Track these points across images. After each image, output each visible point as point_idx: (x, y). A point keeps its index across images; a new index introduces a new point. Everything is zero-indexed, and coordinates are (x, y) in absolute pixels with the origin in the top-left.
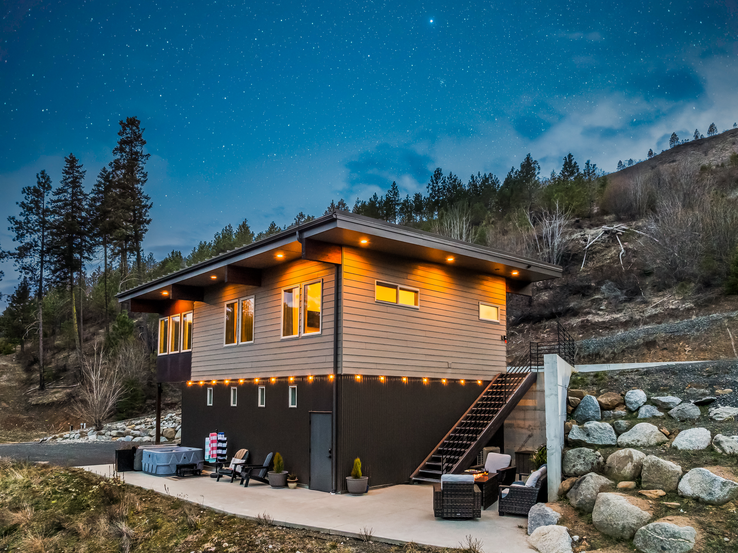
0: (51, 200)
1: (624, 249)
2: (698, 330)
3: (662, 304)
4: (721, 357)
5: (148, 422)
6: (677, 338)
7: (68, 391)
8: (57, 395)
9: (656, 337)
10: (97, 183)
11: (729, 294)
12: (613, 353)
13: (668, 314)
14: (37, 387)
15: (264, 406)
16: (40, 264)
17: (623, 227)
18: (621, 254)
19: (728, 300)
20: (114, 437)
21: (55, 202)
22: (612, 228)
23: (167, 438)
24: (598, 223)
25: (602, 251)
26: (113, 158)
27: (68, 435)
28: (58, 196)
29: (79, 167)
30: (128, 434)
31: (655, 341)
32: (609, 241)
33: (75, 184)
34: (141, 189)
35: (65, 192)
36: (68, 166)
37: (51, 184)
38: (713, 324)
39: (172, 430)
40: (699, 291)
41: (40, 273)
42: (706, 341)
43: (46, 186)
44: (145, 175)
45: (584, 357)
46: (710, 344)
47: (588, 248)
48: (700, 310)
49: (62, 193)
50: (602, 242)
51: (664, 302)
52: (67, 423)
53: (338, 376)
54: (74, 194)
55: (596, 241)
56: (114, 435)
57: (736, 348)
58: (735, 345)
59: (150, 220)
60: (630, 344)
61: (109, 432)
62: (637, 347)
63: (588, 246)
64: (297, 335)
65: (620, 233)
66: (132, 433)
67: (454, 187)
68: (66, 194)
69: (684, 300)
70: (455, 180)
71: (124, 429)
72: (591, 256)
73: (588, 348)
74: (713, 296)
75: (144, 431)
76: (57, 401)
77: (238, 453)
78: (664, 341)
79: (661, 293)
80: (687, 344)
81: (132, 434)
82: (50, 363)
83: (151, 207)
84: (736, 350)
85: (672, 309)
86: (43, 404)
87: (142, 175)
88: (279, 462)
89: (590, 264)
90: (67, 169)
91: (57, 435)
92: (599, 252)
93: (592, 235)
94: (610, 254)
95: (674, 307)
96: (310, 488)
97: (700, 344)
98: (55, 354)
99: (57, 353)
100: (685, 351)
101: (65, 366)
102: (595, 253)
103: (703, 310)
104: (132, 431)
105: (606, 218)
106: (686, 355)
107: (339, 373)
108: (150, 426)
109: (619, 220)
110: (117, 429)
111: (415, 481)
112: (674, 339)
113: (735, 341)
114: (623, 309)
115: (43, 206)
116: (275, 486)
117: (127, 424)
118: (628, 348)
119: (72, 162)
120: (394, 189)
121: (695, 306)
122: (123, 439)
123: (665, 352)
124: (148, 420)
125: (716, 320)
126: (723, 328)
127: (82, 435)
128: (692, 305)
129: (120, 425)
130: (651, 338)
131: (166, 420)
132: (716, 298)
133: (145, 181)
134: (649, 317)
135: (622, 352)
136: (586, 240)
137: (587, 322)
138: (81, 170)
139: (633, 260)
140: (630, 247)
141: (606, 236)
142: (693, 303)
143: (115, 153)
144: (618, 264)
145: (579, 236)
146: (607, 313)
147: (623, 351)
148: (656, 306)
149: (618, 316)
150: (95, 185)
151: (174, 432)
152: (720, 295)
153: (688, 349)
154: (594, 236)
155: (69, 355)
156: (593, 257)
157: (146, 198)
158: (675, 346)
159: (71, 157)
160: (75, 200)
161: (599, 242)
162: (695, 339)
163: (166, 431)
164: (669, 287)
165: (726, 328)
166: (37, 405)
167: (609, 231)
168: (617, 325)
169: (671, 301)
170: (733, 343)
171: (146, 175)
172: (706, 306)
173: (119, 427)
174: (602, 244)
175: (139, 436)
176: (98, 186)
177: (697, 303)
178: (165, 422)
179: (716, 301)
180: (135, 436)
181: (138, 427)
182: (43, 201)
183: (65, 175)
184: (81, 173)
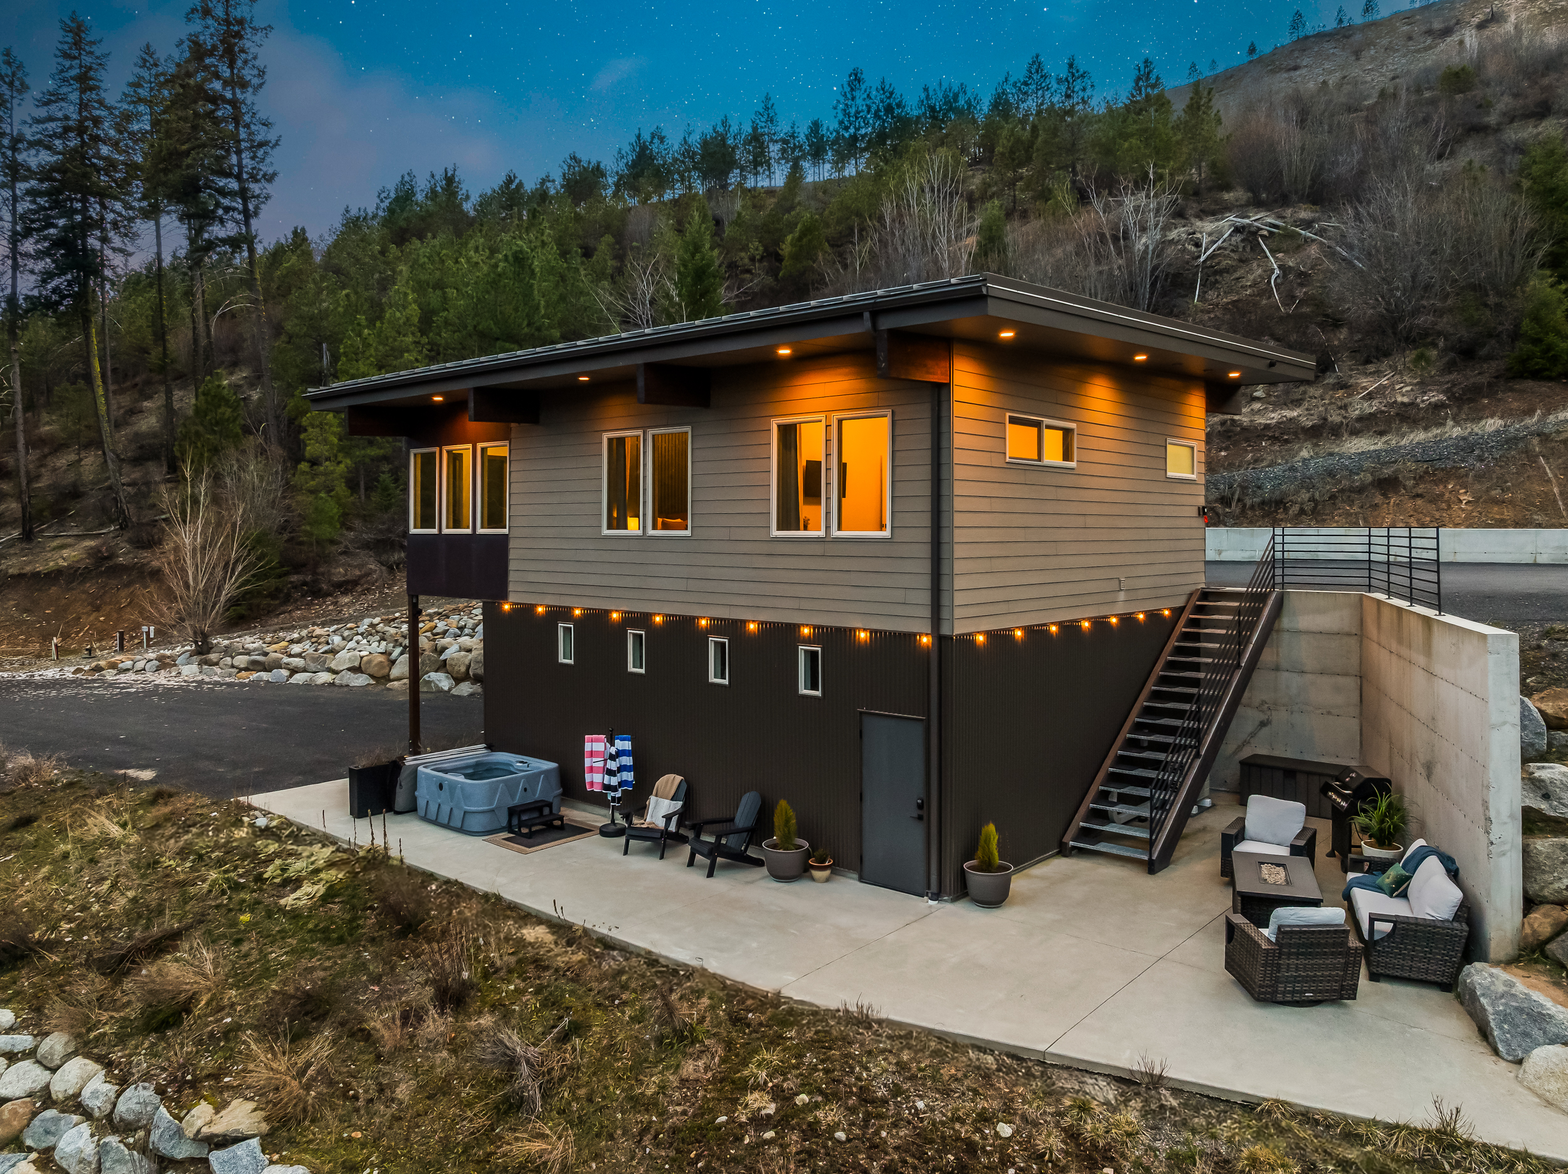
0: (33, 118)
1: (1280, 267)
2: (1481, 459)
3: (1381, 390)
4: (1535, 517)
5: (318, 637)
6: (1440, 474)
7: (92, 543)
8: (65, 553)
9: (1397, 471)
10: (132, 79)
11: (1513, 378)
12: (1312, 499)
13: (1398, 414)
14: (16, 533)
15: (726, 682)
16: (10, 262)
17: (1269, 220)
18: (1274, 277)
19: (1511, 390)
20: (241, 670)
21: (38, 121)
22: (1247, 221)
23: (372, 676)
24: (1213, 207)
25: (1234, 269)
26: (184, 30)
27: (129, 664)
28: (46, 108)
29: (94, 43)
30: (277, 665)
31: (1396, 478)
32: (1244, 248)
33: (85, 81)
34: (253, 104)
35: (63, 99)
36: (69, 40)
37: (27, 80)
38: (1510, 448)
39: (381, 658)
40: (1450, 367)
41: (10, 282)
42: (1501, 483)
43: (17, 83)
44: (261, 73)
45: (1252, 507)
46: (1508, 489)
47: (1204, 262)
48: (1460, 408)
49: (55, 102)
50: (1232, 251)
51: (1385, 387)
52: (97, 619)
53: (942, 640)
54: (83, 106)
55: (1219, 248)
56: (242, 666)
57: (1563, 500)
58: (1561, 493)
59: (275, 174)
60: (1345, 483)
61: (229, 659)
62: (1360, 490)
63: (1202, 258)
64: (821, 533)
65: (1265, 233)
66: (288, 664)
67: (889, 109)
68: (63, 104)
69: (1423, 386)
70: (892, 93)
71: (266, 654)
72: (1212, 279)
73: (1259, 488)
74: (1484, 380)
75: (315, 660)
76: (69, 567)
77: (660, 783)
78: (1415, 478)
79: (1371, 368)
80: (1462, 487)
81: (287, 666)
82: (38, 477)
83: (277, 144)
84: (1564, 504)
85: (1403, 403)
86: (36, 575)
87: (256, 72)
88: (787, 821)
89: (1212, 295)
90: (66, 47)
91: (102, 663)
92: (1227, 270)
93: (1210, 234)
94: (1251, 277)
95: (1406, 400)
96: (861, 879)
97: (1488, 490)
98: (45, 456)
99: (50, 454)
100: (1461, 501)
101: (74, 485)
102: (1221, 272)
103: (1466, 408)
104: (286, 660)
105: (1227, 196)
106: (1463, 510)
107: (945, 631)
108: (326, 648)
109: (1258, 204)
110: (248, 653)
111: (1074, 848)
112: (1435, 475)
113: (1560, 485)
114: (1302, 400)
115: (12, 129)
116: (781, 876)
117: (268, 639)
118: (1342, 491)
119: (77, 33)
120: (767, 109)
121: (1448, 398)
122: (265, 676)
123: (1419, 502)
124: (318, 631)
125: (1515, 438)
126: (1532, 457)
127: (164, 664)
128: (1442, 397)
129: (250, 641)
130: (1387, 472)
131: (362, 634)
132: (1490, 385)
133: (261, 85)
134: (1360, 419)
135: (1330, 498)
136: (1198, 245)
137: (1232, 425)
138: (98, 50)
139: (1300, 293)
140: (1291, 264)
141: (1238, 238)
142: (1444, 392)
143: (189, 20)
144: (1269, 297)
145: (1184, 236)
146: (1271, 407)
147: (1333, 497)
148: (1370, 397)
149: (1295, 414)
150: (131, 85)
151: (386, 663)
152: (1496, 377)
153: (1465, 498)
154: (1216, 234)
155: (80, 460)
156: (1217, 282)
157: (264, 124)
158: (1438, 490)
159: (73, 20)
160: (87, 119)
161: (1225, 249)
162: (1479, 477)
163: (369, 662)
164: (1387, 354)
165: (1537, 456)
166: (21, 576)
167: (1244, 227)
168: (1296, 434)
169: (1397, 387)
170: (1556, 490)
171: (264, 72)
172: (1470, 400)
173: (251, 646)
174: (1232, 255)
175: (305, 670)
176: (137, 85)
177: (1453, 394)
178: (360, 637)
179: (1490, 390)
180: (294, 671)
181: (296, 649)
182: (11, 117)
183: (60, 60)
184: (98, 58)
